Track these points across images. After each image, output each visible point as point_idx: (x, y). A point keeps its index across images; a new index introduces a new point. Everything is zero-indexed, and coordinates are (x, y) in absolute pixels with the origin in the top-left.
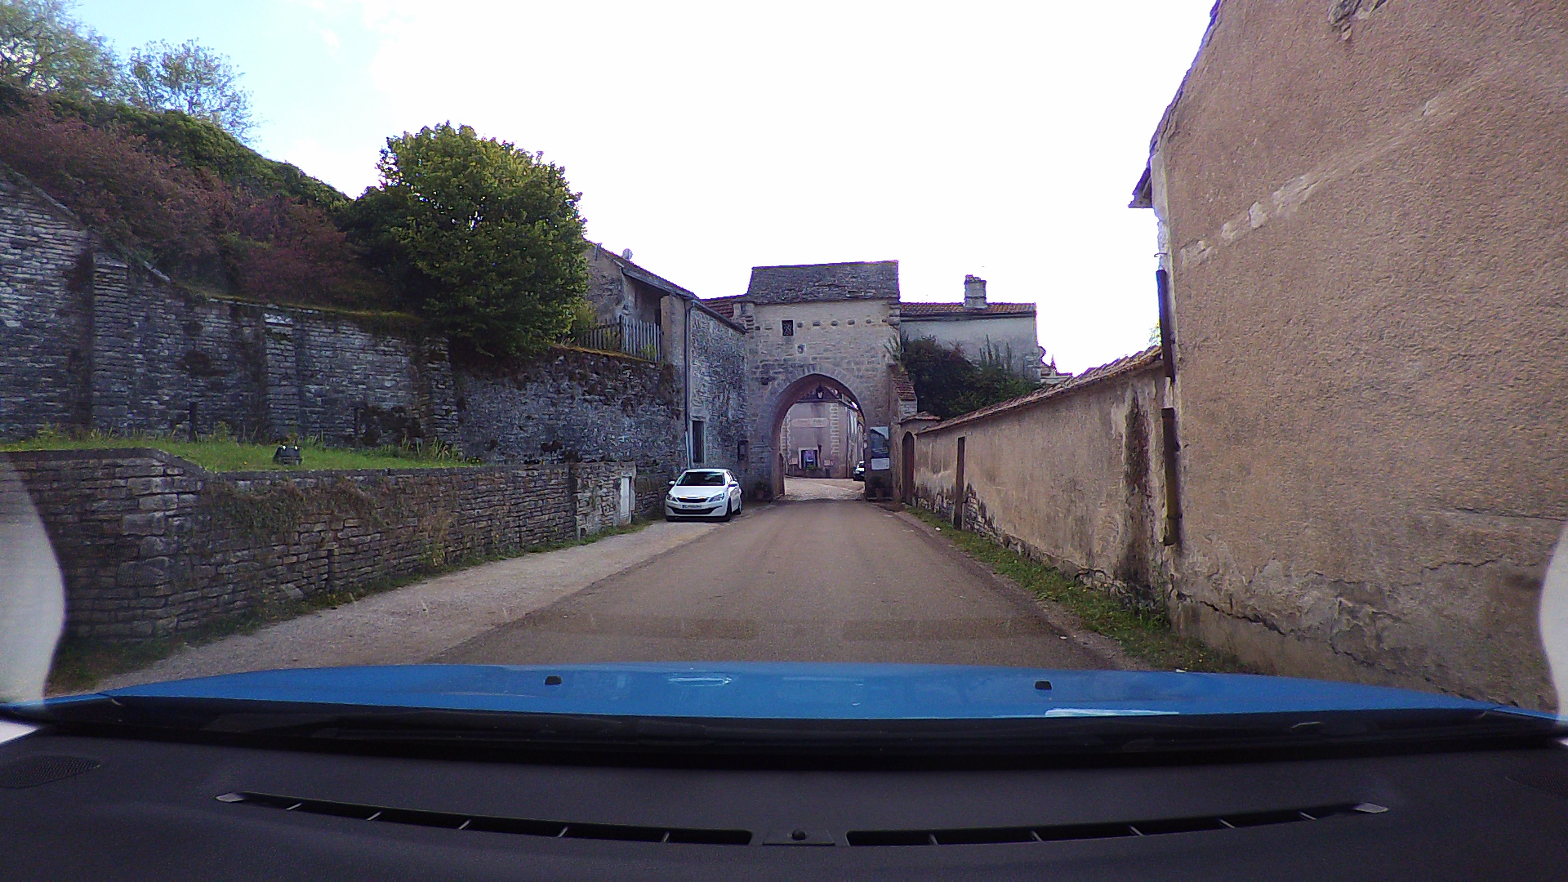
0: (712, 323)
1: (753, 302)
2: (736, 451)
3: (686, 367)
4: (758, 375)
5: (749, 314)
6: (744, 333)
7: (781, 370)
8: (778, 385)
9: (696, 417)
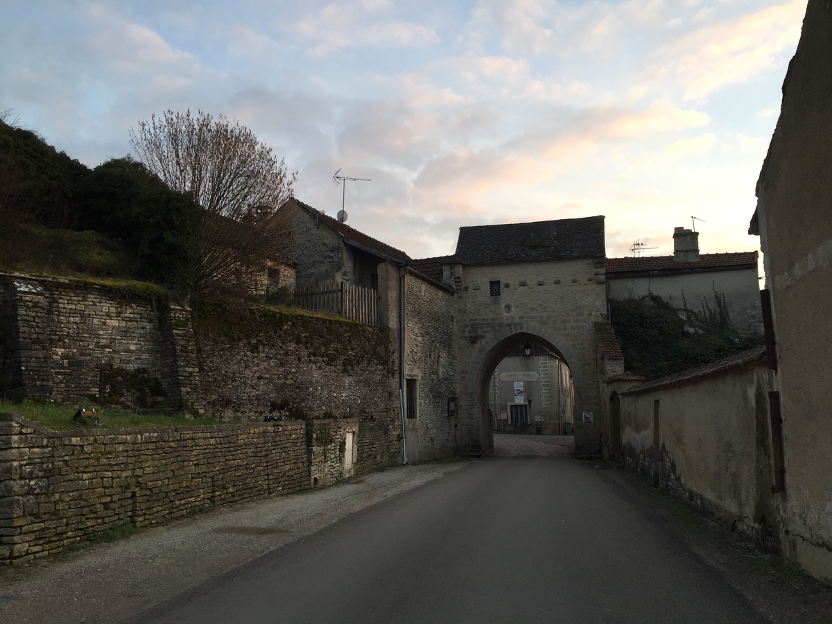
0: (424, 287)
1: (462, 264)
2: (447, 407)
3: (401, 329)
4: (467, 334)
5: (457, 275)
6: (452, 294)
7: (489, 329)
8: (486, 343)
9: (410, 375)
